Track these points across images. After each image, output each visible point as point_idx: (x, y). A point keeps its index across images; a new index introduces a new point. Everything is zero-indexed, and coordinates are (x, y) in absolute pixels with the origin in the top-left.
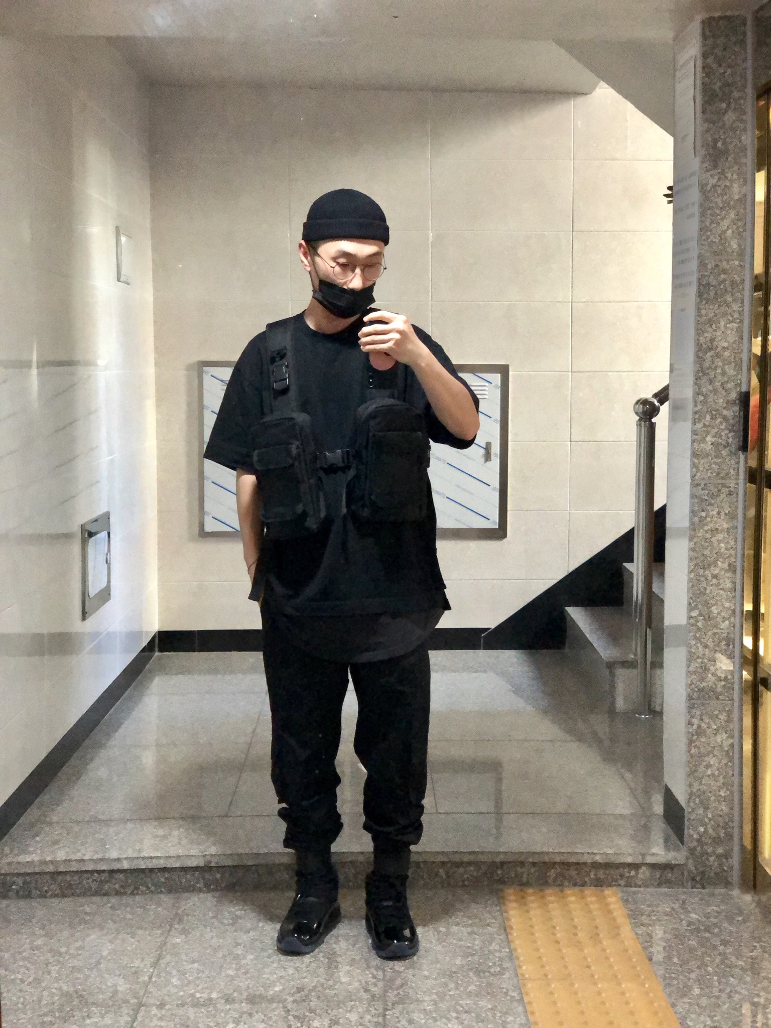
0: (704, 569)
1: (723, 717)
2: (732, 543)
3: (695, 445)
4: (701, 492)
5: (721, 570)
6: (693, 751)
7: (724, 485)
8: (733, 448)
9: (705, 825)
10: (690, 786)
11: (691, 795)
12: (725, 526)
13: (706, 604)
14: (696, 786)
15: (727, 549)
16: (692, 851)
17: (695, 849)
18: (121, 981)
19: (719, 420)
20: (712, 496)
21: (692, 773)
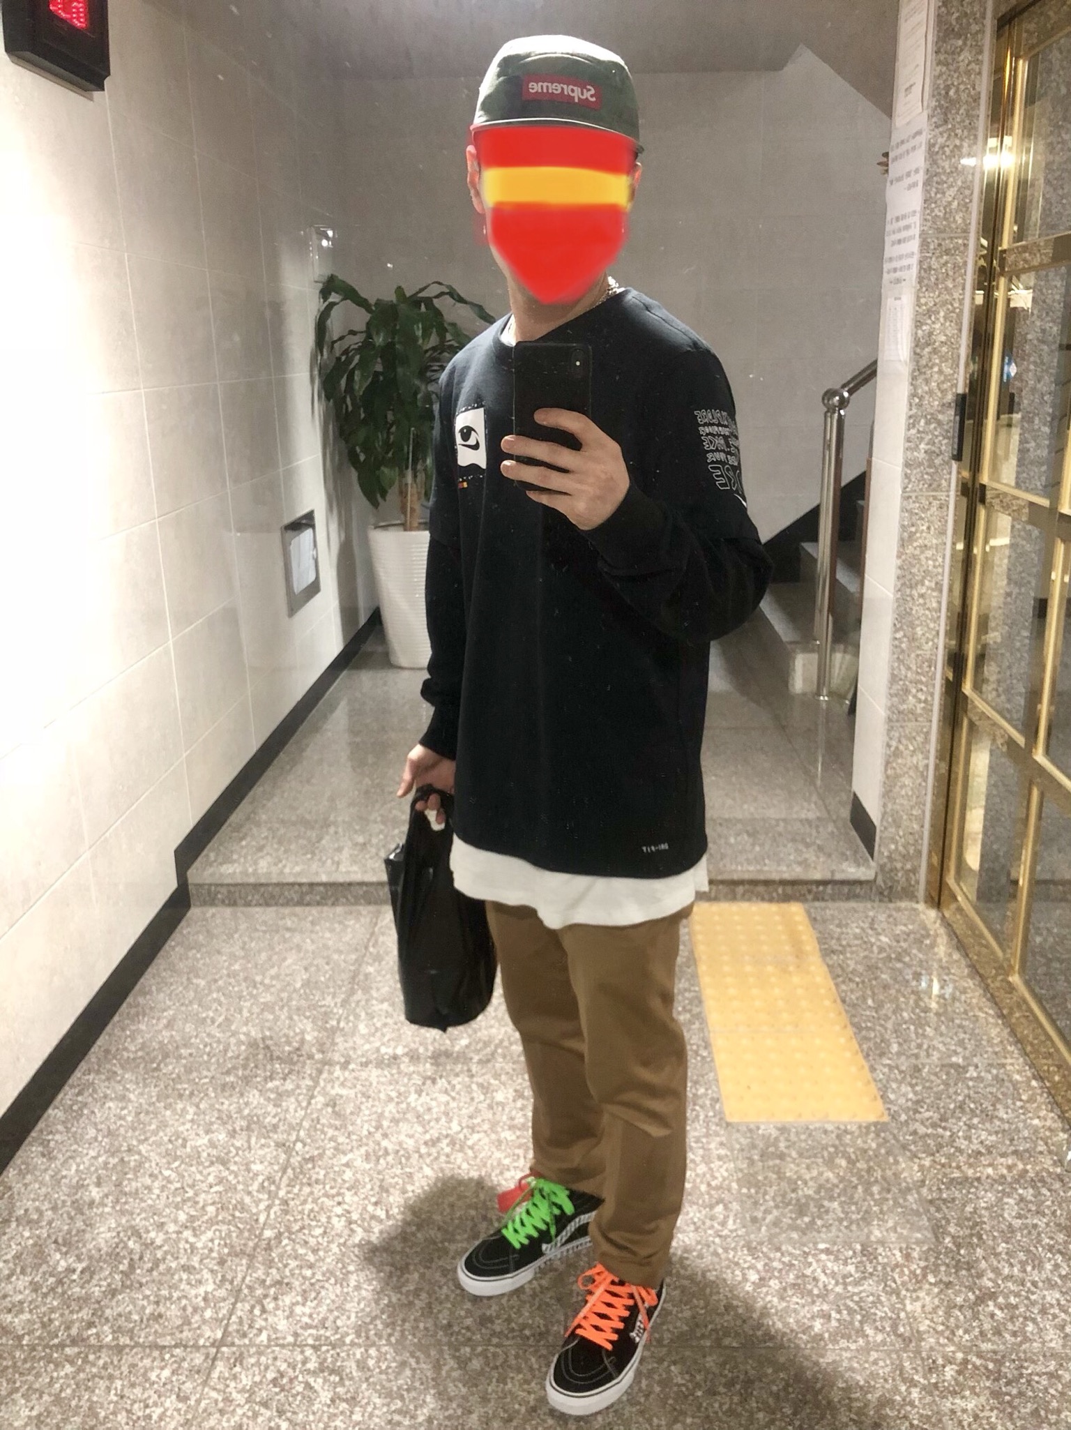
0: (911, 587)
1: (920, 739)
2: (940, 560)
3: (909, 453)
4: (912, 506)
5: (928, 588)
6: (889, 772)
7: (935, 498)
8: (947, 456)
9: (896, 843)
10: (885, 805)
11: (884, 814)
12: (934, 541)
13: (912, 626)
14: (890, 806)
15: (935, 567)
16: (882, 867)
17: (885, 864)
18: (309, 1027)
19: (932, 426)
20: (924, 510)
21: (888, 794)
